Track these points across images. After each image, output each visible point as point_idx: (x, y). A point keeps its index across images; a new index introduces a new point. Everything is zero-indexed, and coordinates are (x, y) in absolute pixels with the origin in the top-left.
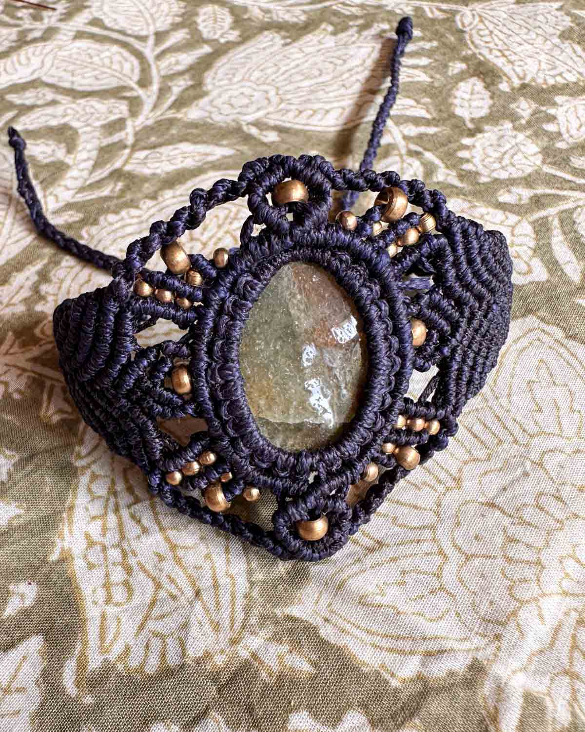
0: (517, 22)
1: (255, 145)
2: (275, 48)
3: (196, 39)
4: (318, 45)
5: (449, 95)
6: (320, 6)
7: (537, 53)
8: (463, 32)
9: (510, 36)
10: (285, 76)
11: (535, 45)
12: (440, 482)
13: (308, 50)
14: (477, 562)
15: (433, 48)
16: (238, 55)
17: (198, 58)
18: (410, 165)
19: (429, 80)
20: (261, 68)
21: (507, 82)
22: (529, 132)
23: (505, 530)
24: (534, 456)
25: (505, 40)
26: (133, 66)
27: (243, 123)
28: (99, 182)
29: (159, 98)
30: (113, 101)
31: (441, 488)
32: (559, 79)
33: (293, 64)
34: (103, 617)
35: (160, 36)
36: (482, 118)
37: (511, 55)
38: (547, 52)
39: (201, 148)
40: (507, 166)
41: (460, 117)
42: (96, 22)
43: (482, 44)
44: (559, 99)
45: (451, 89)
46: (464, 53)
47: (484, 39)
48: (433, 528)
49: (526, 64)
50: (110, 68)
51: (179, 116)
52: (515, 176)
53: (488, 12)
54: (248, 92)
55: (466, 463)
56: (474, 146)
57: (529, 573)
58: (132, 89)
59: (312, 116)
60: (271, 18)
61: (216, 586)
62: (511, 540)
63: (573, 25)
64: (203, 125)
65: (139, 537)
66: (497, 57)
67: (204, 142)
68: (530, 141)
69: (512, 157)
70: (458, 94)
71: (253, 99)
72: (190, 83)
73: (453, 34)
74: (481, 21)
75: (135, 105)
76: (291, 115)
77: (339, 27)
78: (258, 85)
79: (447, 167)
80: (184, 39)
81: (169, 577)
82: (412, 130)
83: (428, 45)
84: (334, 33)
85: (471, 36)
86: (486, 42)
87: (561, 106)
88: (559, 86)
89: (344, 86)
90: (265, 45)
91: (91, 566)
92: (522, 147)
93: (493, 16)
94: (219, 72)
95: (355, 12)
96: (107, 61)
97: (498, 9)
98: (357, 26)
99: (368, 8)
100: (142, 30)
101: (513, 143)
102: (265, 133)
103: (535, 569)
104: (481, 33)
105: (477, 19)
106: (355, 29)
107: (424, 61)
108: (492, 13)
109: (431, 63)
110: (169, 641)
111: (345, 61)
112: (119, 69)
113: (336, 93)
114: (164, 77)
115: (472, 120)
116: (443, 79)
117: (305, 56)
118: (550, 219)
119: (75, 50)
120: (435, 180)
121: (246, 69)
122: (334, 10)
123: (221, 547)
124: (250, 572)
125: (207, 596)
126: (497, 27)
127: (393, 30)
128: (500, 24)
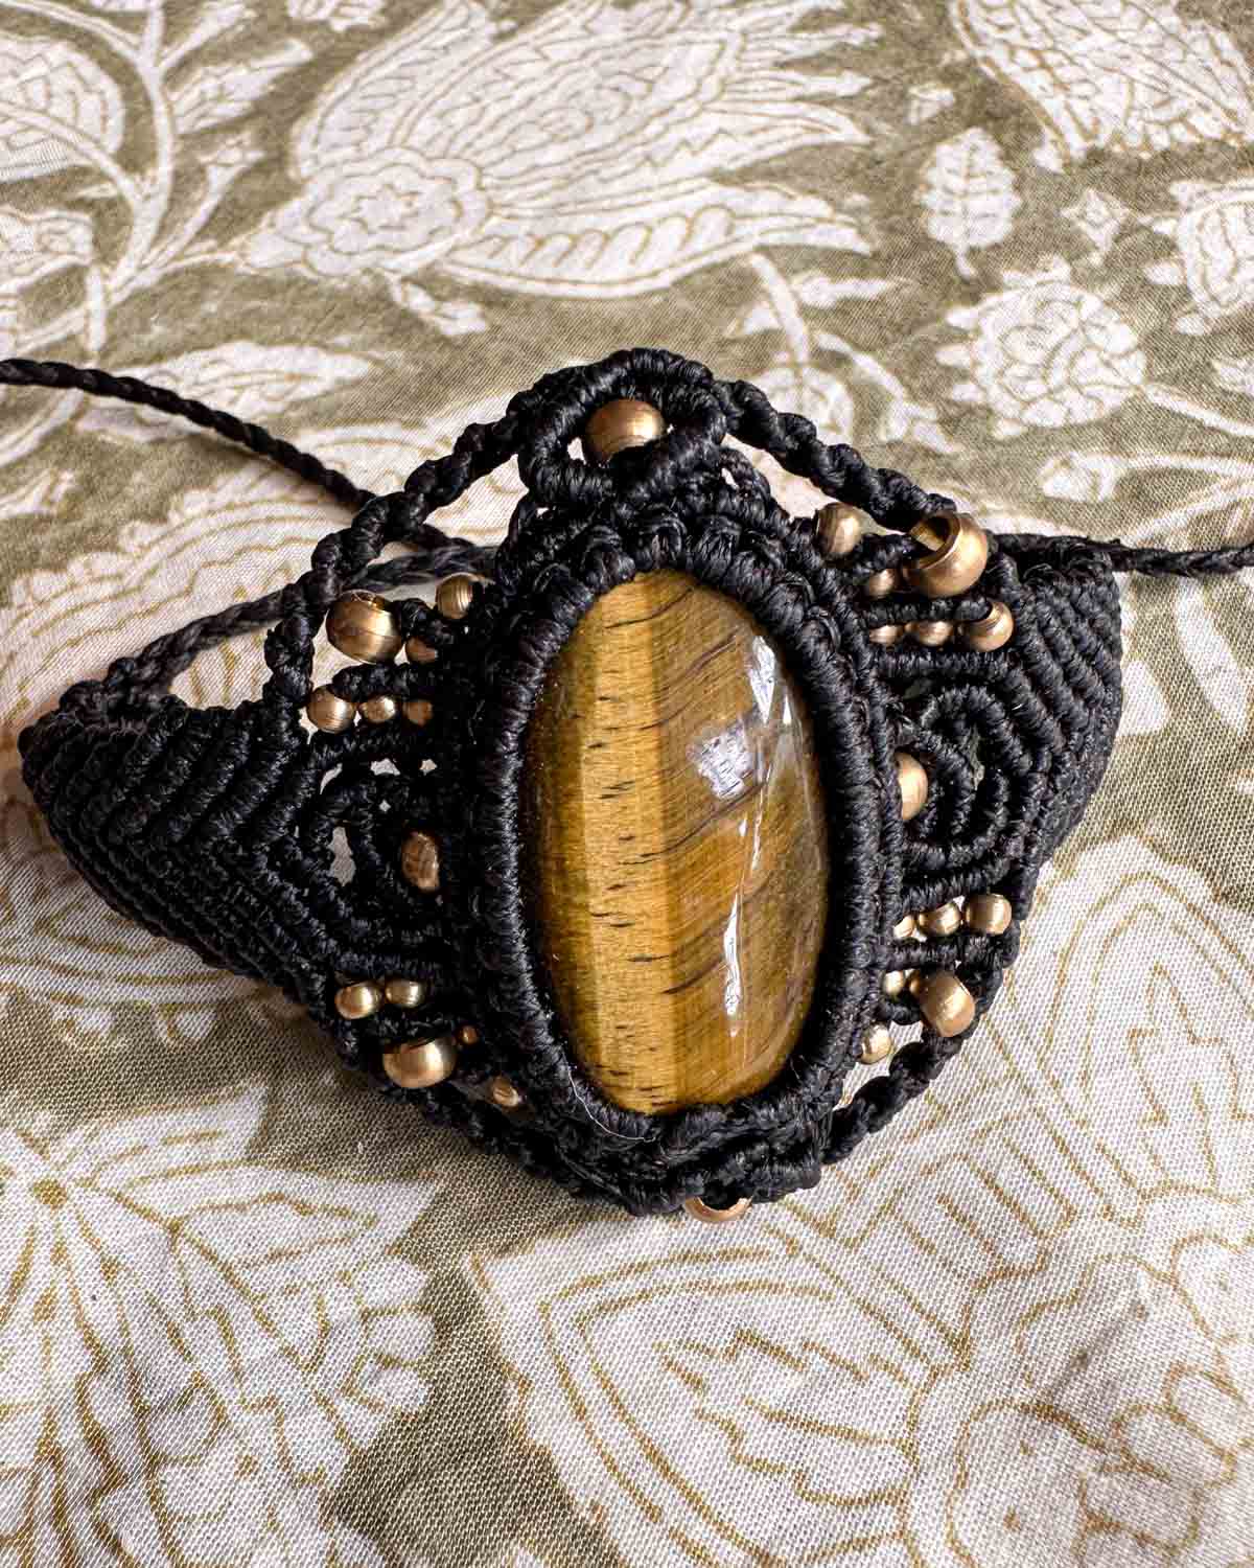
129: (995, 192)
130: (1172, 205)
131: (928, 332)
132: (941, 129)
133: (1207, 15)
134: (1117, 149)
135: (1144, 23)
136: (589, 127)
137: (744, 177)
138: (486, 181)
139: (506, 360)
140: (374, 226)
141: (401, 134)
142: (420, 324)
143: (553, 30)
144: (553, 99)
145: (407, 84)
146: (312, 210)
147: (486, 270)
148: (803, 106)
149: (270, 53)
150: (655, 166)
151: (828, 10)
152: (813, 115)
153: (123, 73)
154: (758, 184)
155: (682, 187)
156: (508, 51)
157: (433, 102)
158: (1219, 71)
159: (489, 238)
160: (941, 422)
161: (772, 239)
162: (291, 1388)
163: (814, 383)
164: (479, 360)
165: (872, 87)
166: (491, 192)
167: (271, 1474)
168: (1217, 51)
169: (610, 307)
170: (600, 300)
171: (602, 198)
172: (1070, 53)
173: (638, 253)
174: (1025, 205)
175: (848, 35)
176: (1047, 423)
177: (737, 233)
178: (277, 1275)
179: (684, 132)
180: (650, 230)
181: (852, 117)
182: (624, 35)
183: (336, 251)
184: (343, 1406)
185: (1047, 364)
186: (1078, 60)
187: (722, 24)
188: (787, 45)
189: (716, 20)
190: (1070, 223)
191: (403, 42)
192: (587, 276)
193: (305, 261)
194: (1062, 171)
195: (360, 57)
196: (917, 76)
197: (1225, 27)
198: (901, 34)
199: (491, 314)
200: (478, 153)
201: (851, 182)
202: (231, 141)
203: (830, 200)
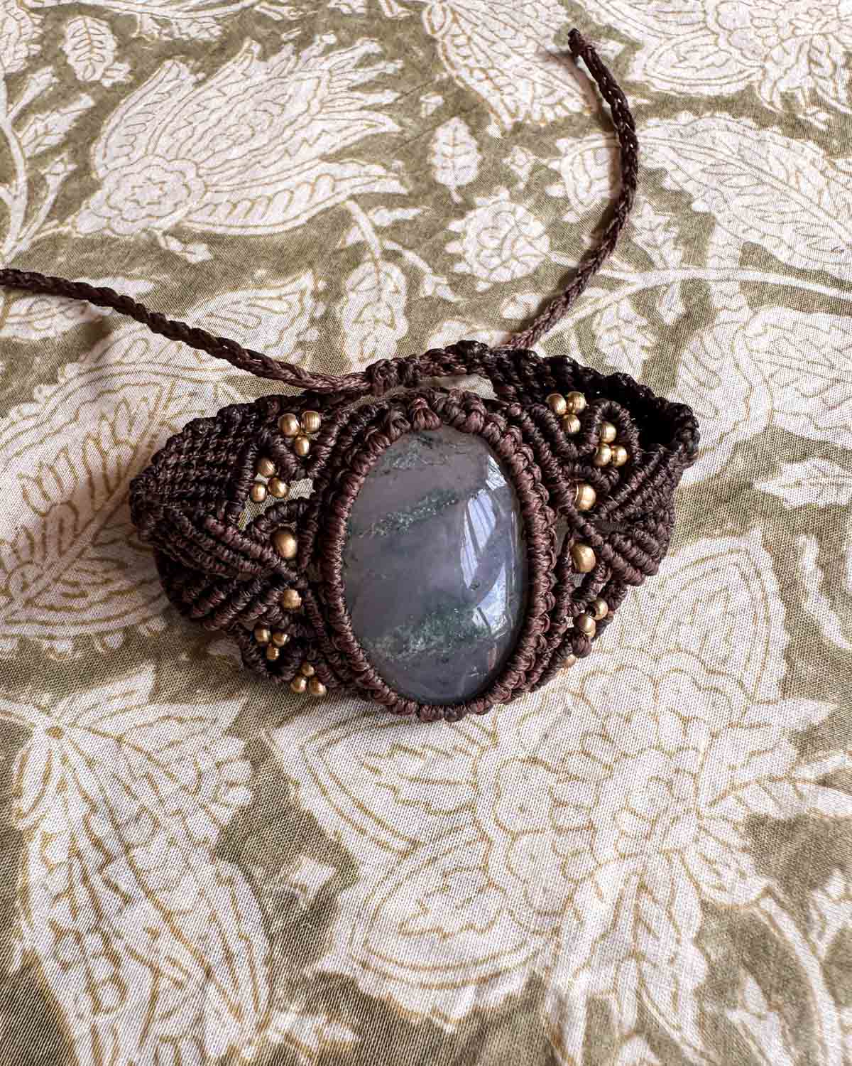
0: (500, 17)
1: (181, 270)
2: (184, 91)
3: (69, 84)
4: (243, 80)
5: (427, 151)
6: (236, 7)
7: (530, 69)
8: (434, 41)
9: (494, 43)
10: (205, 141)
11: (526, 56)
12: (474, 742)
13: (230, 91)
15: (399, 73)
16: (133, 108)
17: (76, 120)
18: (388, 274)
19: (397, 128)
20: (168, 130)
21: (496, 122)
22: (530, 202)
23: (551, 792)
25: (489, 53)
27: (159, 233)
29: (29, 198)
32: (559, 109)
33: (214, 117)
34: (94, 1032)
35: (13, 82)
36: (470, 184)
37: (497, 76)
40: (508, 260)
41: (444, 186)
43: (459, 59)
44: (562, 144)
45: (428, 141)
46: (438, 78)
47: (461, 51)
48: (472, 807)
49: (517, 90)
51: (65, 229)
52: (519, 275)
54: (156, 175)
56: (465, 233)
57: (581, 842)
59: (250, 210)
61: (229, 957)
62: (559, 803)
63: (569, 20)
64: (102, 241)
65: (120, 910)
66: (480, 81)
68: (532, 216)
69: (513, 246)
70: (437, 147)
71: (166, 188)
72: (72, 167)
73: (420, 46)
74: (456, 20)
76: (223, 211)
77: (269, 45)
78: (169, 161)
79: (435, 272)
80: (50, 85)
81: (169, 959)
82: (385, 217)
83: (391, 68)
84: (264, 57)
85: (444, 48)
86: (465, 58)
87: (565, 155)
88: (560, 122)
89: (287, 151)
90: (169, 87)
91: (65, 966)
92: (523, 229)
93: (468, 8)
94: (110, 143)
95: (286, 15)
98: (293, 41)
101: (512, 223)
102: (191, 247)
103: (587, 836)
104: (457, 41)
105: (450, 16)
106: (290, 47)
107: (388, 97)
109: (396, 99)
110: (184, 1045)
111: (283, 106)
113: (280, 166)
114: (30, 159)
115: (459, 188)
116: (415, 126)
117: (228, 103)
118: (566, 335)
120: (422, 294)
121: (148, 133)
122: (258, 13)
123: (226, 899)
124: (267, 922)
125: (221, 975)
126: (476, 30)
127: (342, 44)
128: (479, 22)
129: (468, 153)
130: (557, 153)
131: (440, 236)
132: (438, 119)
134: (528, 122)
135: (538, 48)
136: (253, 135)
137: (337, 157)
138: (201, 172)
139: (225, 274)
140: (144, 204)
141: (150, 147)
142: (178, 258)
143: (227, 77)
144: (232, 119)
145: (151, 116)
146: (108, 197)
147: (208, 224)
148: (365, 112)
149: (71, 103)
150: (290, 156)
151: (373, 54)
152: (371, 117)
154: (347, 160)
155: (306, 166)
156: (203, 92)
157: (166, 126)
159: (206, 205)
160: (450, 285)
161: (356, 191)
162: (187, 804)
163: (384, 269)
164: (211, 275)
165: (400, 98)
166: (205, 178)
167: (184, 844)
169: (276, 239)
170: (272, 235)
171: (264, 178)
172: (501, 69)
173: (287, 206)
174: (484, 159)
175: (385, 68)
176: (503, 280)
177: (337, 190)
178: (173, 754)
179: (303, 134)
180: (292, 192)
181: (391, 116)
182: (266, 77)
183: (126, 220)
184: (213, 807)
185: (500, 249)
186: (506, 72)
187: (318, 67)
188: (350, 76)
189: (314, 64)
191: (144, 91)
192: (261, 222)
193: (109, 227)
194: (500, 137)
195: (122, 102)
196: (423, 89)
198: (413, 65)
199: (215, 249)
200: (194, 155)
201: (392, 155)
202: (57, 159)
203: (384, 165)
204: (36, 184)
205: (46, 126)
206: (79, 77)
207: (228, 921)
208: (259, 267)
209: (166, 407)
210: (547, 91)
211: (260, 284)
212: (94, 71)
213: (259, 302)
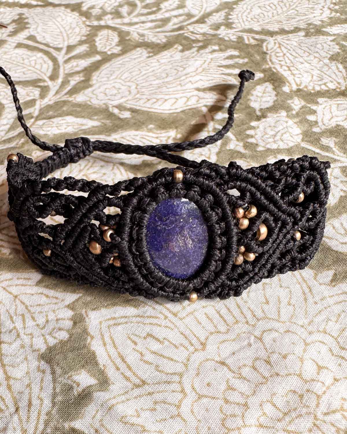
0: (303, 48)
1: (115, 120)
2: (142, 59)
3: (93, 51)
4: (169, 58)
5: (248, 94)
7: (312, 69)
8: (266, 53)
9: (296, 57)
10: (144, 77)
11: (312, 64)
12: (192, 345)
13: (163, 61)
14: (205, 400)
15: (245, 63)
16: (116, 63)
17: (91, 64)
20: (130, 71)
21: (289, 86)
22: (296, 120)
23: (227, 382)
24: (257, 333)
25: (293, 60)
26: (49, 66)
27: (110, 106)
28: (10, 139)
30: (31, 88)
31: (191, 349)
32: (323, 87)
33: (151, 70)
35: (70, 48)
36: (267, 108)
37: (294, 70)
38: (318, 68)
39: (79, 120)
40: (278, 141)
41: (253, 108)
42: (31, 38)
43: (277, 61)
44: (321, 100)
45: (251, 90)
46: (264, 67)
47: (279, 59)
48: (181, 375)
49: (303, 77)
50: (34, 67)
51: (70, 99)
52: (282, 147)
53: (285, 41)
54: (117, 85)
55: (212, 333)
56: (258, 127)
57: (238, 411)
58: (44, 81)
59: (155, 102)
60: (144, 40)
61: (30, 404)
62: (231, 388)
64: (85, 105)
66: (285, 70)
67: (83, 117)
68: (296, 126)
69: (282, 135)
70: (255, 93)
71: (120, 91)
72: (82, 79)
73: (259, 55)
74: (280, 47)
75: (44, 91)
76: (142, 102)
77: (186, 47)
78: (125, 82)
79: (237, 140)
80: (85, 51)
82: (220, 115)
83: (241, 61)
84: (182, 51)
85: (270, 56)
86: (280, 61)
87: (321, 104)
88: (322, 92)
89: (180, 84)
90: (136, 57)
92: (290, 129)
93: (287, 44)
94: (102, 73)
95: (198, 38)
96: (33, 63)
97: (292, 39)
98: (198, 47)
99: (207, 36)
100: (59, 44)
101: (285, 126)
102: (122, 112)
103: (242, 409)
104: (278, 55)
105: (277, 45)
106: (196, 49)
108: (287, 42)
111: (185, 68)
112: (39, 68)
113: (175, 89)
114: (66, 74)
115: (261, 110)
117: (160, 65)
119: (15, 55)
120: (228, 148)
121: (120, 71)
122: (185, 36)
123: (38, 379)
124: (54, 395)
125: (23, 412)
126: (289, 52)
127: (221, 50)
128: (291, 49)
129: (270, 96)
130: (317, 103)
131: (245, 127)
132: (259, 82)
133: (337, 60)
134: (305, 89)
135: (319, 62)
136: (167, 77)
137: (204, 90)
138: (138, 87)
139: (135, 124)
140: (108, 95)
141: (119, 76)
142: (115, 115)
143: (163, 56)
144: (160, 70)
145: (123, 66)
147: (134, 105)
148: (223, 76)
149: (91, 58)
150: (181, 86)
151: (235, 55)
152: (225, 78)
153: (54, 60)
154: (208, 92)
155: (187, 91)
156: (150, 60)
158: (338, 73)
159: (136, 99)
160: (244, 146)
161: (208, 104)
162: (37, 332)
164: (128, 123)
166: (139, 89)
167: (27, 348)
168: (338, 68)
169: (163, 115)
170: (161, 113)
171: (166, 92)
172: (297, 67)
173: (173, 104)
174: (278, 99)
175: (238, 61)
176: (272, 148)
177: (199, 102)
178: (39, 309)
179: (191, 79)
180: (177, 99)
181: (235, 78)
182: (181, 58)
183: (98, 100)
184: (47, 337)
185: (275, 136)
186: (299, 69)
187: (206, 57)
188: (222, 62)
189: (205, 56)
190: (289, 104)
191: (124, 57)
192: (159, 108)
193: (89, 101)
194: (289, 92)
195: (113, 60)
196: (256, 71)
197: (341, 63)
198: (253, 61)
199: (133, 114)
200: (138, 81)
202: (77, 76)
204: (65, 83)
205: (77, 64)
206: (99, 49)
207: (36, 389)
208: (151, 124)
209: (88, 169)
210: (319, 79)
211: (150, 130)
212: (105, 48)
213: (147, 138)
